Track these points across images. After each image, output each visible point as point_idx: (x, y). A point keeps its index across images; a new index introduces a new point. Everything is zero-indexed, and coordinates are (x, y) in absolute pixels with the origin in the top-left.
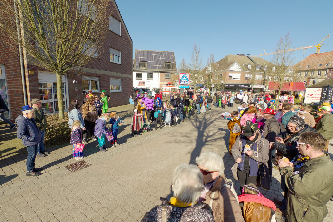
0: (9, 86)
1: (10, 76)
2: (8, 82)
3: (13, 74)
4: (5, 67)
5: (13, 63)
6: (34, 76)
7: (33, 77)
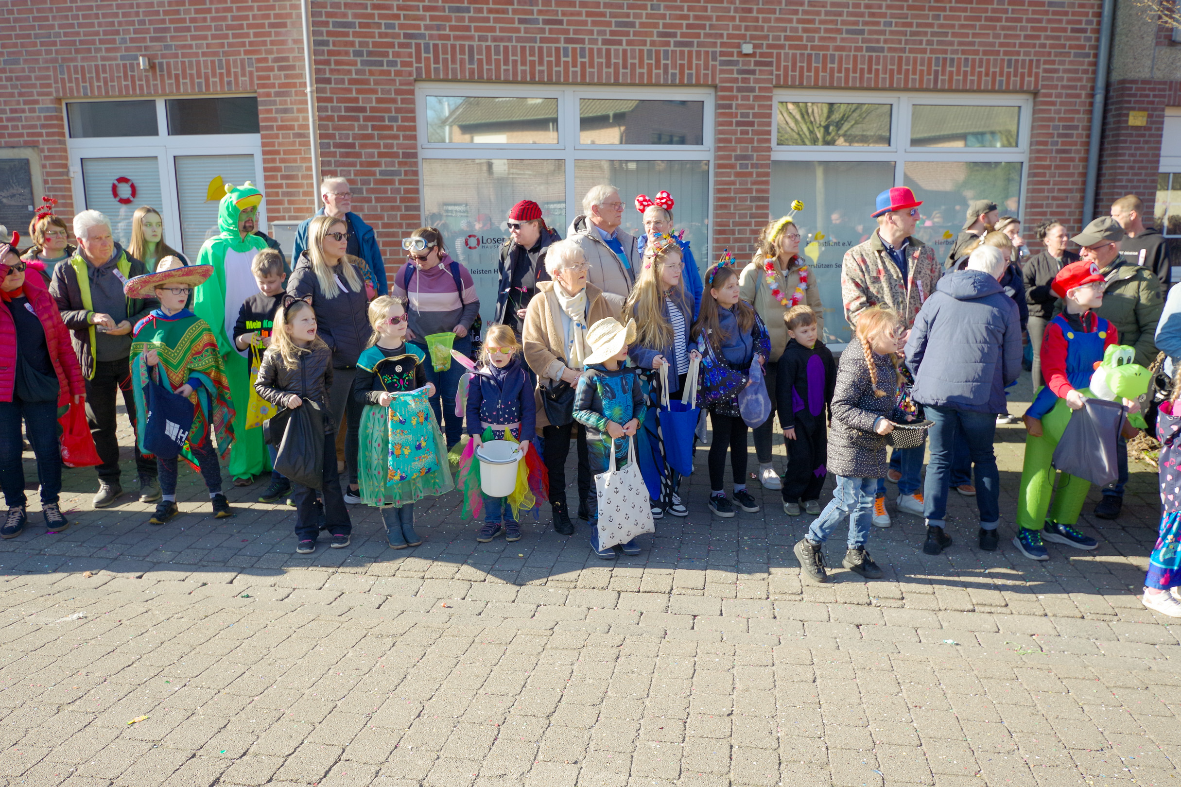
0: (1034, 191)
1: (1045, 143)
2: (1035, 175)
3: (1060, 135)
4: (1035, 104)
5: (1069, 80)
6: (1143, 136)
7: (1139, 142)
